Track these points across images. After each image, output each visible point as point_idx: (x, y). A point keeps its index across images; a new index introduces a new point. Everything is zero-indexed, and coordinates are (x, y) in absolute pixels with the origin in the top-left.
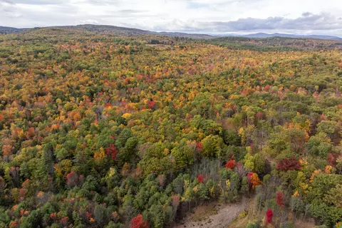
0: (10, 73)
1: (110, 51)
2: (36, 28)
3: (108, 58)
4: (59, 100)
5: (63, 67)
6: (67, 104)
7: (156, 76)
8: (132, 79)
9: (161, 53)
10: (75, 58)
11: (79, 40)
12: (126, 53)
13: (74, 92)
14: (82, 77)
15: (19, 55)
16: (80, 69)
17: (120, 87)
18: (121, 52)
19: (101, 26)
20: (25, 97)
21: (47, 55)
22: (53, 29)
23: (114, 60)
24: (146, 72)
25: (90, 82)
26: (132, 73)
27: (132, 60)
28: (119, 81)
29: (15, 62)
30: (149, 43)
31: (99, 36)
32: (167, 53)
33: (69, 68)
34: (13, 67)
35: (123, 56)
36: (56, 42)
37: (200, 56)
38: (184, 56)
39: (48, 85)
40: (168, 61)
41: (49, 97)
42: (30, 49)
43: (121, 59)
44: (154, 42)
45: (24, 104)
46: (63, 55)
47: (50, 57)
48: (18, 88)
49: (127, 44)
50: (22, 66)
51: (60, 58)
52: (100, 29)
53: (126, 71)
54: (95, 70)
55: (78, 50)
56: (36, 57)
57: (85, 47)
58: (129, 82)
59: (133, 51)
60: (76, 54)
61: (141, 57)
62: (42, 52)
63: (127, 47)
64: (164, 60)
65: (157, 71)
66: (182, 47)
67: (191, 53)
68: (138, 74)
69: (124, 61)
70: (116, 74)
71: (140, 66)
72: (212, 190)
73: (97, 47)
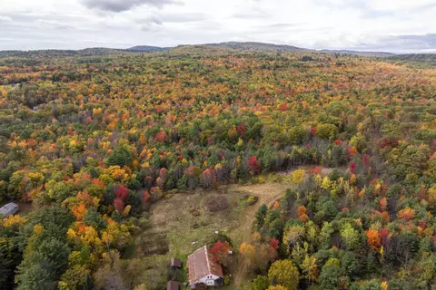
0: (162, 82)
1: (252, 66)
2: (179, 46)
3: (250, 72)
4: (201, 102)
5: (206, 79)
6: (208, 105)
7: (298, 90)
8: (270, 92)
9: (311, 70)
10: (217, 72)
11: (222, 57)
12: (269, 69)
13: (217, 99)
14: (223, 88)
15: (168, 67)
16: (221, 81)
17: (257, 97)
18: (264, 67)
19: (246, 43)
20: (175, 99)
21: (192, 68)
22: (196, 47)
23: (256, 74)
24: (287, 86)
25: (230, 92)
26: (272, 86)
27: (275, 75)
28: (257, 92)
29: (165, 73)
30: (300, 60)
31: (243, 53)
32: (318, 70)
33: (211, 80)
34: (164, 77)
35: (265, 71)
36: (199, 58)
38: (339, 74)
39: (193, 92)
40: (317, 78)
41: (193, 100)
42: (178, 62)
43: (263, 74)
44: (305, 59)
45: (173, 103)
46: (205, 68)
47: (194, 70)
48: (169, 92)
49: (272, 60)
50: (172, 77)
51: (203, 71)
53: (266, 85)
54: (234, 83)
55: (220, 65)
56: (182, 69)
57: (227, 62)
58: (267, 94)
59: (277, 67)
60: (218, 68)
61: (286, 73)
62: (187, 65)
63: (272, 63)
64: (312, 76)
65: (300, 87)
66: (339, 64)
67: (349, 70)
68: (278, 88)
69: (266, 76)
70: (256, 87)
71: (282, 81)
72: (314, 155)
73: (240, 62)
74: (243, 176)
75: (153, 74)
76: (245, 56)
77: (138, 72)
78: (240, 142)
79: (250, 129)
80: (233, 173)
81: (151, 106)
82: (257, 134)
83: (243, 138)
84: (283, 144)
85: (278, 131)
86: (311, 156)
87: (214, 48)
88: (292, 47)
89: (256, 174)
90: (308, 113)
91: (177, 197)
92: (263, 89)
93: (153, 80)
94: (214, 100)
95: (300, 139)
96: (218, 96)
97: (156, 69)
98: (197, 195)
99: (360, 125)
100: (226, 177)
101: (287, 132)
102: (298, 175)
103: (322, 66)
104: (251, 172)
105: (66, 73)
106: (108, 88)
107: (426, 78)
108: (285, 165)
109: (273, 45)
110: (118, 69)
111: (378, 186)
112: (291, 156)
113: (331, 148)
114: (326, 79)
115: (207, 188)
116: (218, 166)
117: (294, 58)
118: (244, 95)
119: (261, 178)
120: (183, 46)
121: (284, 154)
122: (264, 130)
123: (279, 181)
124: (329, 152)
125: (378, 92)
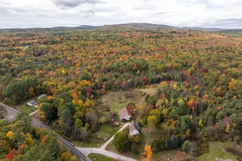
0: (98, 44)
1: (144, 37)
3: (143, 40)
4: (119, 55)
5: (120, 43)
6: (122, 56)
7: (167, 49)
8: (153, 49)
9: (175, 38)
11: (128, 31)
12: (153, 38)
13: (127, 53)
14: (129, 48)
15: (101, 37)
16: (128, 44)
17: (146, 52)
18: (150, 37)
19: (141, 24)
20: (105, 53)
21: (113, 38)
22: (114, 26)
23: (146, 41)
24: (162, 47)
25: (133, 50)
26: (154, 47)
27: (156, 41)
29: (100, 40)
30: (169, 33)
31: (139, 29)
32: (178, 39)
33: (123, 43)
34: (99, 42)
35: (151, 39)
36: (116, 32)
37: (201, 40)
38: (189, 40)
39: (114, 49)
40: (178, 42)
41: (115, 54)
42: (105, 35)
44: (173, 32)
45: (105, 55)
46: (120, 38)
47: (114, 39)
48: (102, 50)
49: (154, 33)
50: (103, 42)
51: (119, 39)
52: (140, 25)
53: (151, 46)
54: (135, 45)
56: (108, 38)
57: (131, 34)
58: (152, 50)
59: (157, 37)
60: (127, 37)
61: (162, 40)
62: (111, 36)
63: (155, 35)
64: (175, 42)
65: (169, 47)
66: (190, 35)
67: (195, 38)
68: (157, 48)
69: (151, 42)
70: (146, 47)
71: (160, 44)
72: (171, 77)
73: (138, 34)
74: (139, 85)
75: (94, 41)
76: (140, 31)
77: (86, 40)
78: (138, 72)
79: (143, 66)
80: (135, 84)
82: (146, 69)
83: (139, 70)
84: (158, 72)
85: (156, 67)
86: (170, 77)
87: (124, 27)
89: (145, 84)
90: (170, 59)
91: (112, 93)
92: (149, 48)
93: (94, 44)
94: (125, 53)
95: (165, 70)
96: (127, 51)
97: (95, 38)
98: (120, 92)
100: (132, 86)
101: (159, 67)
102: (163, 84)
103: (181, 36)
104: (143, 84)
105: (50, 40)
106: (72, 48)
107: (235, 42)
108: (158, 81)
109: (156, 25)
110: (75, 38)
111: (196, 87)
112: (161, 77)
113: (179, 73)
114: (182, 43)
115: (124, 90)
116: (129, 80)
117: (166, 32)
118: (140, 51)
119: (147, 86)
120: (106, 25)
121: (158, 76)
122: (149, 66)
123: (156, 87)
124: (178, 75)
125: (207, 49)
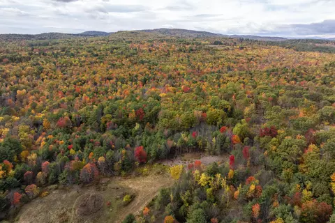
0: (92, 63)
1: (171, 50)
2: (119, 32)
3: (168, 55)
4: (119, 83)
5: (130, 61)
8: (182, 72)
9: (219, 53)
10: (141, 54)
12: (184, 52)
13: (133, 79)
14: (143, 69)
15: (100, 51)
16: (143, 62)
18: (181, 50)
21: (120, 52)
22: (132, 32)
23: (173, 57)
24: (197, 67)
25: (147, 72)
26: (184, 67)
27: (188, 57)
28: (170, 73)
29: (97, 55)
30: (212, 44)
32: (224, 53)
33: (134, 61)
34: (95, 59)
35: (181, 54)
36: (130, 42)
37: (258, 56)
38: (240, 56)
39: (115, 73)
40: (222, 59)
41: (114, 80)
42: (109, 47)
43: (179, 56)
44: (216, 43)
45: (95, 84)
46: (132, 51)
47: (122, 53)
48: (94, 73)
49: (188, 44)
50: (100, 58)
51: (129, 54)
52: (172, 32)
53: (180, 66)
54: (154, 64)
55: (145, 49)
56: (112, 52)
57: (152, 46)
58: (179, 74)
59: (192, 50)
60: (143, 51)
61: (198, 56)
62: (117, 49)
63: (188, 47)
64: (218, 59)
65: (208, 67)
66: (241, 48)
67: (250, 53)
68: (190, 69)
69: (181, 58)
70: (171, 68)
71: (193, 63)
72: (200, 143)
73: (162, 46)
74: (129, 168)
75: (86, 56)
76: (167, 41)
77: (73, 55)
78: (137, 126)
80: (117, 166)
81: (72, 88)
82: (154, 118)
83: (140, 123)
84: (175, 130)
86: (196, 144)
87: (146, 34)
88: (209, 33)
89: (142, 164)
90: (204, 96)
92: (176, 69)
93: (84, 61)
94: (132, 81)
95: (191, 125)
96: (136, 76)
97: (89, 52)
99: (247, 110)
101: (180, 117)
103: (228, 49)
104: (137, 163)
106: (41, 70)
108: (172, 154)
109: (195, 32)
110: (55, 52)
111: (252, 187)
112: (178, 144)
113: (216, 136)
114: (229, 60)
116: (101, 159)
117: (207, 42)
118: (159, 75)
119: (145, 169)
120: (121, 32)
122: (160, 115)
123: (162, 172)
124: (214, 140)
